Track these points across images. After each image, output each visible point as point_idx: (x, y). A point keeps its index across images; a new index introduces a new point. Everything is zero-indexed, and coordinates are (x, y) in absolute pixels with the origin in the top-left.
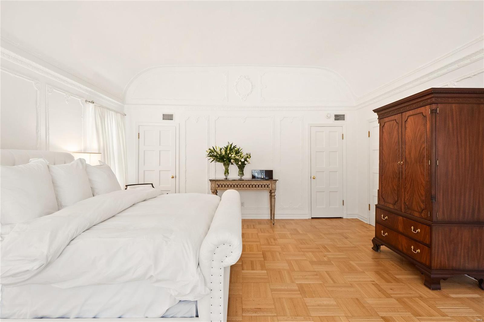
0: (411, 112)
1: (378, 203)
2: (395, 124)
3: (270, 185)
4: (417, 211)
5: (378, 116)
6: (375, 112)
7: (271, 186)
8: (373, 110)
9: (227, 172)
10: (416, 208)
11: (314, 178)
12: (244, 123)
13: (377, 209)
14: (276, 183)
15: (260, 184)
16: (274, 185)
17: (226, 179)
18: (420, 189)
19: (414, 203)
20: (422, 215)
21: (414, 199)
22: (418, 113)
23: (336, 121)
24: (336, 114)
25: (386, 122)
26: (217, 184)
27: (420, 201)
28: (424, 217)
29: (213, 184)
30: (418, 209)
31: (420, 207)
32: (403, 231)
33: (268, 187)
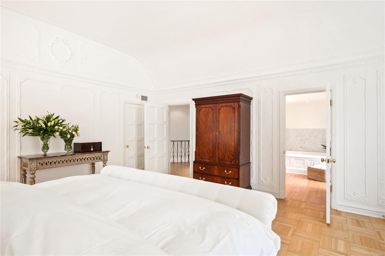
0: (224, 104)
1: (195, 160)
2: (210, 110)
3: (102, 157)
4: (228, 161)
5: (195, 103)
6: (193, 100)
7: (104, 158)
8: (192, 99)
9: (46, 147)
10: (228, 159)
11: (127, 147)
12: (61, 91)
13: (195, 164)
14: (108, 154)
15: (92, 157)
16: (106, 156)
17: (45, 155)
18: (230, 148)
19: (226, 157)
20: (232, 163)
21: (226, 154)
22: (229, 105)
23: (142, 101)
24: (142, 95)
25: (203, 108)
26: (40, 163)
27: (230, 155)
28: (233, 164)
29: (33, 164)
30: (229, 160)
31: (231, 159)
32: (218, 174)
33: (100, 159)
